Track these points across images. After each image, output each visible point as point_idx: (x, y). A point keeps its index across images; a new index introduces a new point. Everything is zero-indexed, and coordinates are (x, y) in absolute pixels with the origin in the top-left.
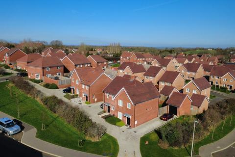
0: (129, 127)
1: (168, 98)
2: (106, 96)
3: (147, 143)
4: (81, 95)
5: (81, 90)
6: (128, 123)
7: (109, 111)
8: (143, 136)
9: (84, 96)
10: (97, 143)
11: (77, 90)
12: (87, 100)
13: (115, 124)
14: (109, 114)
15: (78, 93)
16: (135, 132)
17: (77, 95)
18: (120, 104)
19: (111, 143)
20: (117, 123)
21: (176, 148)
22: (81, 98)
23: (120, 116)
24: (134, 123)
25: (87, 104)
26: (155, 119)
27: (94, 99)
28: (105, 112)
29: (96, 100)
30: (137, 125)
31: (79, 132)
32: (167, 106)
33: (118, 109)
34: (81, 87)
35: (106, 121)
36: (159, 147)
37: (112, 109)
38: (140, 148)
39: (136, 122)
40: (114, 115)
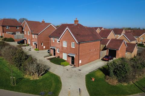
0: (73, 66)
1: (106, 46)
2: (52, 41)
3: (93, 80)
4: (31, 44)
5: (31, 39)
6: (73, 63)
7: (55, 54)
8: (88, 73)
9: (34, 45)
10: (36, 81)
11: (29, 40)
12: (36, 48)
13: (60, 64)
14: (54, 57)
15: (29, 43)
16: (80, 70)
17: (29, 45)
18: (65, 45)
19: (53, 81)
20: (62, 63)
21: (126, 84)
22: (32, 47)
23: (65, 57)
24: (79, 62)
25: (36, 50)
26: (98, 60)
27: (43, 47)
28: (51, 55)
29: (44, 47)
30: (82, 64)
31: (19, 71)
32: (106, 51)
33: (63, 50)
34: (32, 36)
35: (51, 62)
36: (108, 83)
37: (57, 52)
38: (87, 85)
39: (80, 62)
40: (59, 57)
